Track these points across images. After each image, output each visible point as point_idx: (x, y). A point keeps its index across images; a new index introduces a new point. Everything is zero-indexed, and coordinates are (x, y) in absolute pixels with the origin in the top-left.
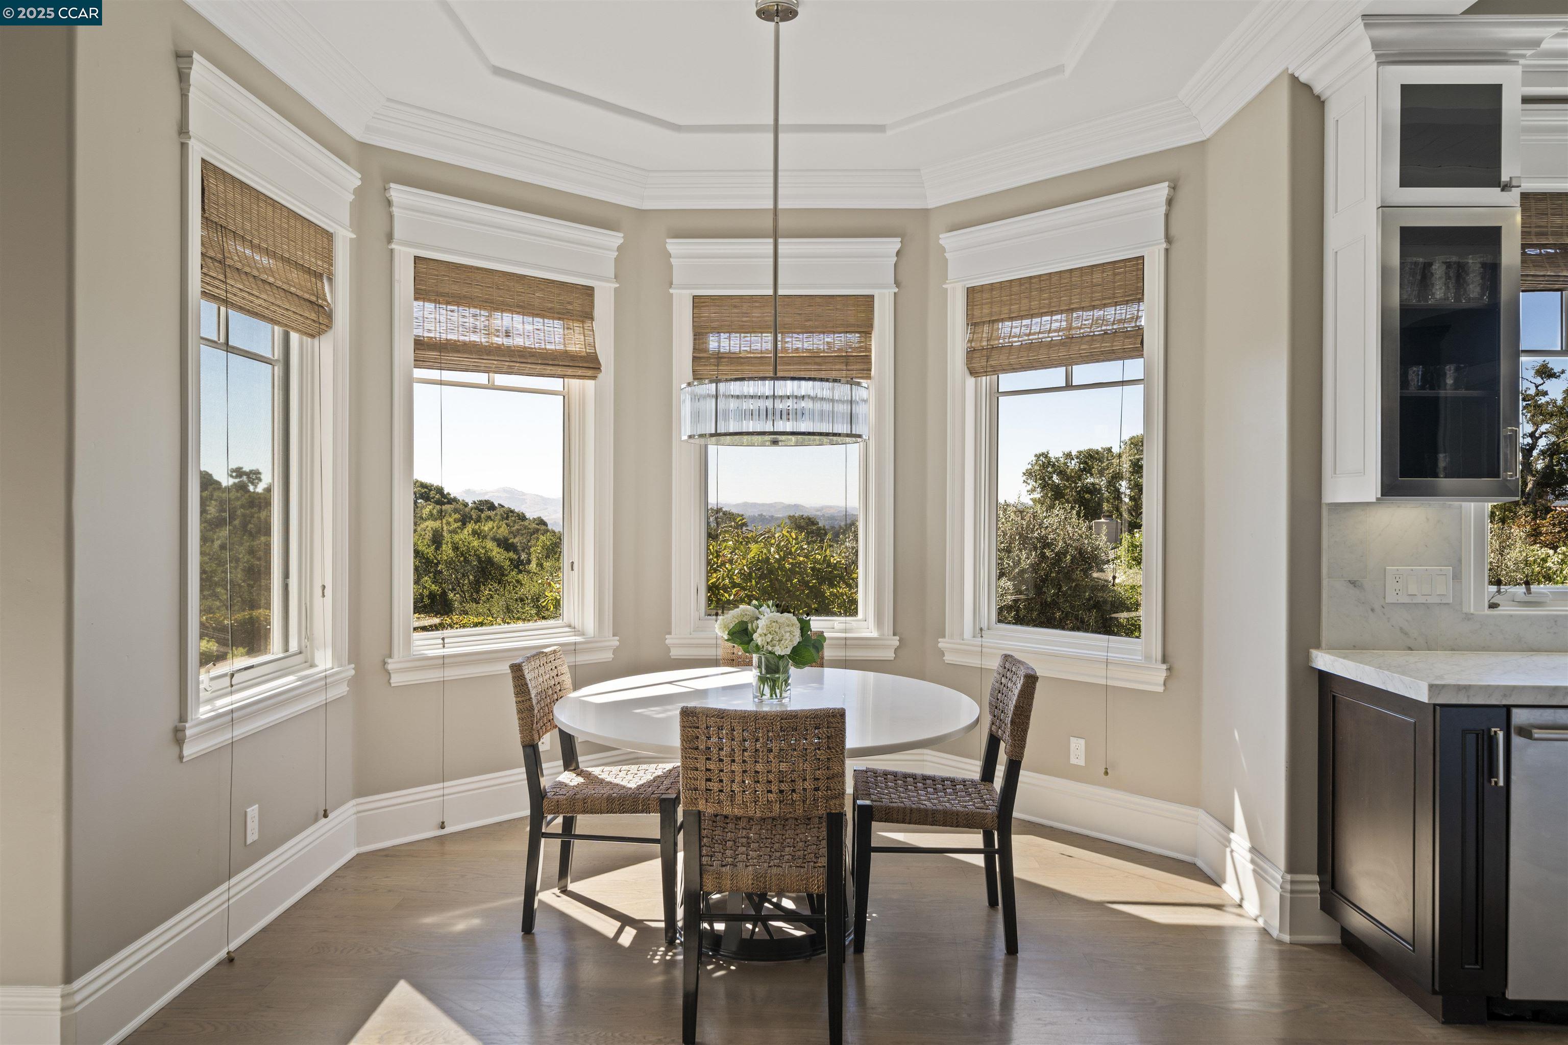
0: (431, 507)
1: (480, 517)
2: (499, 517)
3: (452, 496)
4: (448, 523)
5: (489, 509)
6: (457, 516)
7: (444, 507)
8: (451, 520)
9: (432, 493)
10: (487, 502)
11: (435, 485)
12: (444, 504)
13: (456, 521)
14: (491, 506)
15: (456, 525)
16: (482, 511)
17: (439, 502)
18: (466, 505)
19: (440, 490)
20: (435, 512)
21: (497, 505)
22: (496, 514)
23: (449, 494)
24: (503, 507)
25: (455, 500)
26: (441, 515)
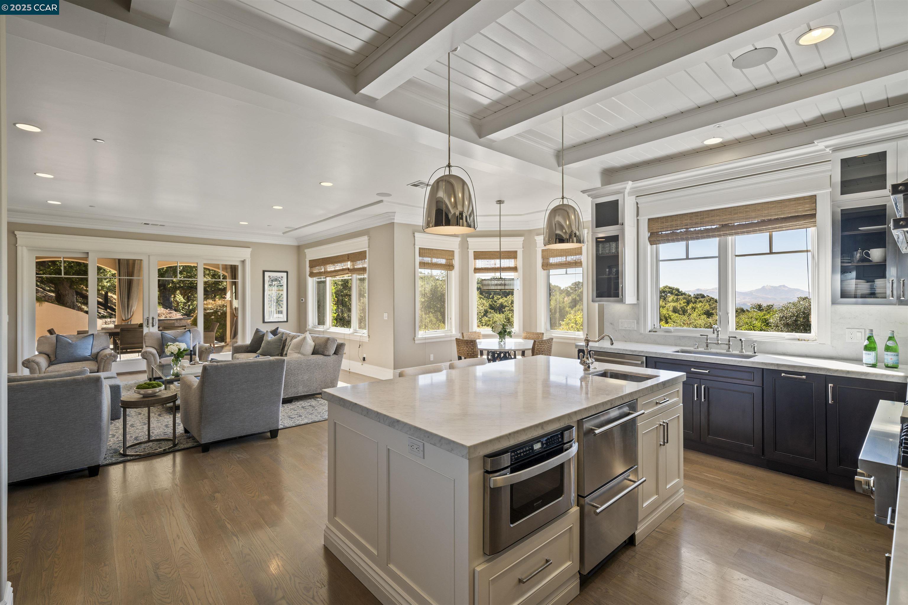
0: (673, 297)
1: (696, 301)
2: (705, 301)
3: (683, 292)
4: (680, 304)
5: (702, 298)
6: (685, 301)
7: (679, 297)
8: (681, 302)
9: (674, 291)
10: (701, 294)
11: (675, 287)
12: (679, 295)
13: (684, 303)
14: (703, 296)
15: (684, 304)
16: (698, 298)
17: (677, 295)
18: (690, 296)
19: (678, 290)
20: (675, 299)
21: (706, 296)
22: (704, 300)
23: (682, 291)
24: (709, 296)
25: (685, 294)
26: (677, 300)
